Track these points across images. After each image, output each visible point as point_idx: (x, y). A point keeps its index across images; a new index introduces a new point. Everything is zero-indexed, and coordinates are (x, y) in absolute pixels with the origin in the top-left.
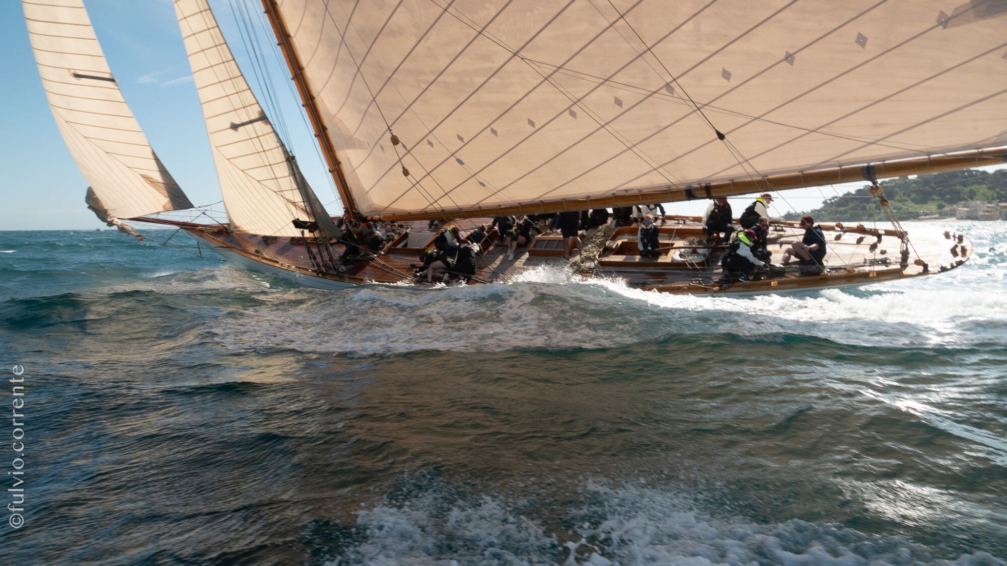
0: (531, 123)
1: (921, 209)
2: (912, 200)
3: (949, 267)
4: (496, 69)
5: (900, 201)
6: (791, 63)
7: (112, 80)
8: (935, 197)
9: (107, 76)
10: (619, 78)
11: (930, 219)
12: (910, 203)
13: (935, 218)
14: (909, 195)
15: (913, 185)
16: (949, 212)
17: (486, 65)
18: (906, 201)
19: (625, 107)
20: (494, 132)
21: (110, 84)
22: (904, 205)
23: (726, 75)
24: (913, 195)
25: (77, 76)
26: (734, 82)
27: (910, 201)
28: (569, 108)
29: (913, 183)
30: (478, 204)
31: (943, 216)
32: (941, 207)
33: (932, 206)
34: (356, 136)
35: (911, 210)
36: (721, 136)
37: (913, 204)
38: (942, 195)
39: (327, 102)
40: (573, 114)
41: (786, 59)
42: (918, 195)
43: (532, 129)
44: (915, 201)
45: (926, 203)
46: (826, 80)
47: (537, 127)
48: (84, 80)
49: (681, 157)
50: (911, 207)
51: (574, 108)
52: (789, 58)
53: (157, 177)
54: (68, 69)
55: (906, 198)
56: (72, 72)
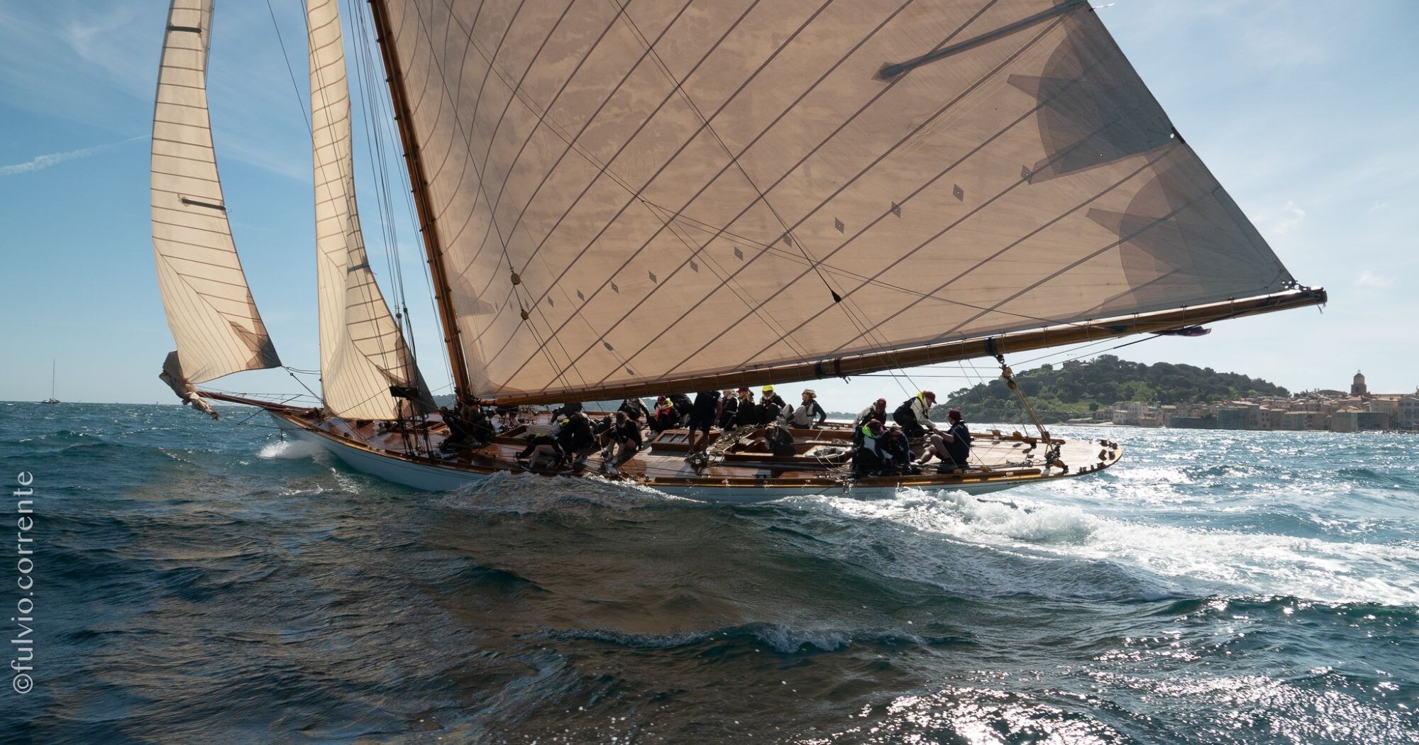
0: (653, 277)
1: (1071, 409)
2: (1058, 397)
4: (617, 212)
5: (1046, 398)
6: (898, 214)
7: (222, 208)
8: (1086, 394)
9: (218, 203)
10: (738, 227)
11: (1082, 422)
12: (1057, 402)
13: (1088, 422)
14: (1055, 391)
15: (1060, 378)
16: (1104, 415)
17: (608, 207)
18: (1052, 398)
19: (746, 260)
20: (615, 288)
21: (218, 212)
22: (1049, 403)
23: (840, 226)
24: (1060, 391)
25: (186, 202)
26: (848, 234)
27: (1057, 399)
28: (690, 259)
29: (1059, 376)
30: (601, 382)
31: (1097, 419)
32: (1094, 407)
33: (1083, 407)
34: (482, 299)
35: (1059, 410)
36: (837, 299)
37: (1060, 403)
38: (1094, 392)
39: (455, 258)
40: (694, 267)
41: (892, 210)
42: (1066, 391)
43: (653, 285)
44: (1061, 398)
45: (1075, 401)
46: (933, 236)
47: (659, 282)
48: (192, 206)
49: (806, 322)
50: (1058, 406)
51: (695, 260)
52: (895, 209)
53: (250, 326)
54: (179, 194)
55: (1053, 395)
56: (181, 196)
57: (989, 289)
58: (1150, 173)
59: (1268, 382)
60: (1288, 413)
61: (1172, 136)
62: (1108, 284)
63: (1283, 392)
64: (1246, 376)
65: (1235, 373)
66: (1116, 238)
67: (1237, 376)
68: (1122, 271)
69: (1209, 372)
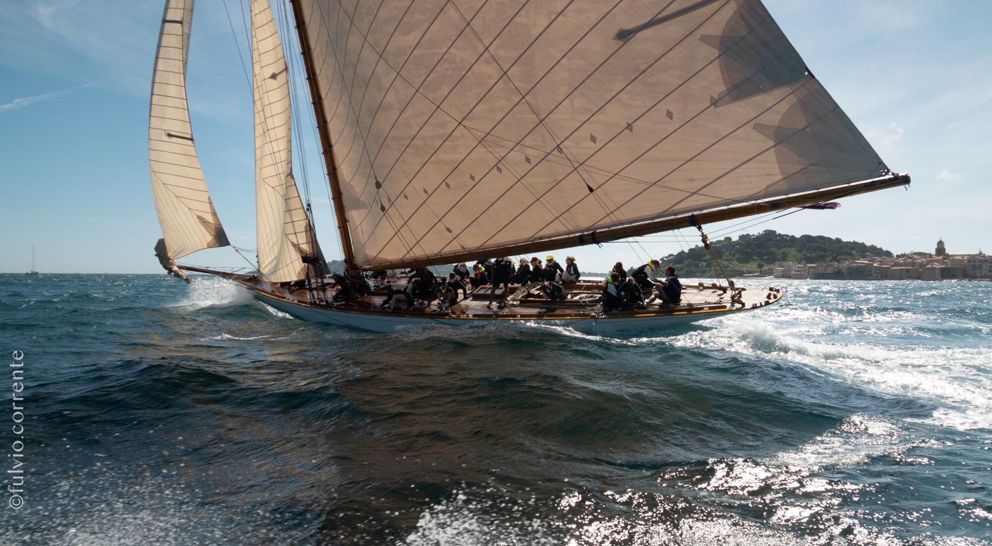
0: (472, 178)
1: (745, 267)
2: (736, 259)
3: (758, 305)
4: (448, 134)
5: (728, 260)
6: (631, 130)
7: (192, 140)
8: (755, 257)
9: (189, 136)
10: (527, 141)
11: (752, 276)
12: (736, 263)
13: (757, 276)
14: (734, 255)
16: (768, 271)
17: (442, 131)
18: (732, 260)
19: (533, 164)
20: (448, 185)
21: (190, 142)
22: (730, 264)
23: (593, 139)
24: (738, 256)
25: (170, 135)
26: (599, 145)
27: (735, 261)
28: (496, 165)
29: (737, 245)
30: (440, 252)
31: (763, 274)
32: (760, 266)
33: (753, 266)
34: (361, 199)
35: (736, 268)
36: (591, 190)
37: (737, 263)
38: (760, 255)
39: (345, 172)
40: (499, 170)
41: (627, 128)
42: (741, 255)
43: (473, 183)
44: (738, 260)
45: (748, 262)
46: (654, 144)
47: (477, 181)
48: (173, 139)
49: (573, 206)
50: (736, 265)
51: (500, 165)
52: (629, 126)
53: (210, 218)
54: (165, 130)
55: (732, 258)
56: (167, 132)
57: (692, 180)
58: (793, 99)
59: (878, 247)
60: (893, 268)
61: (806, 73)
62: (768, 175)
63: (888, 254)
64: (863, 243)
65: (856, 241)
66: (772, 143)
67: (857, 243)
68: (777, 166)
69: (838, 241)
